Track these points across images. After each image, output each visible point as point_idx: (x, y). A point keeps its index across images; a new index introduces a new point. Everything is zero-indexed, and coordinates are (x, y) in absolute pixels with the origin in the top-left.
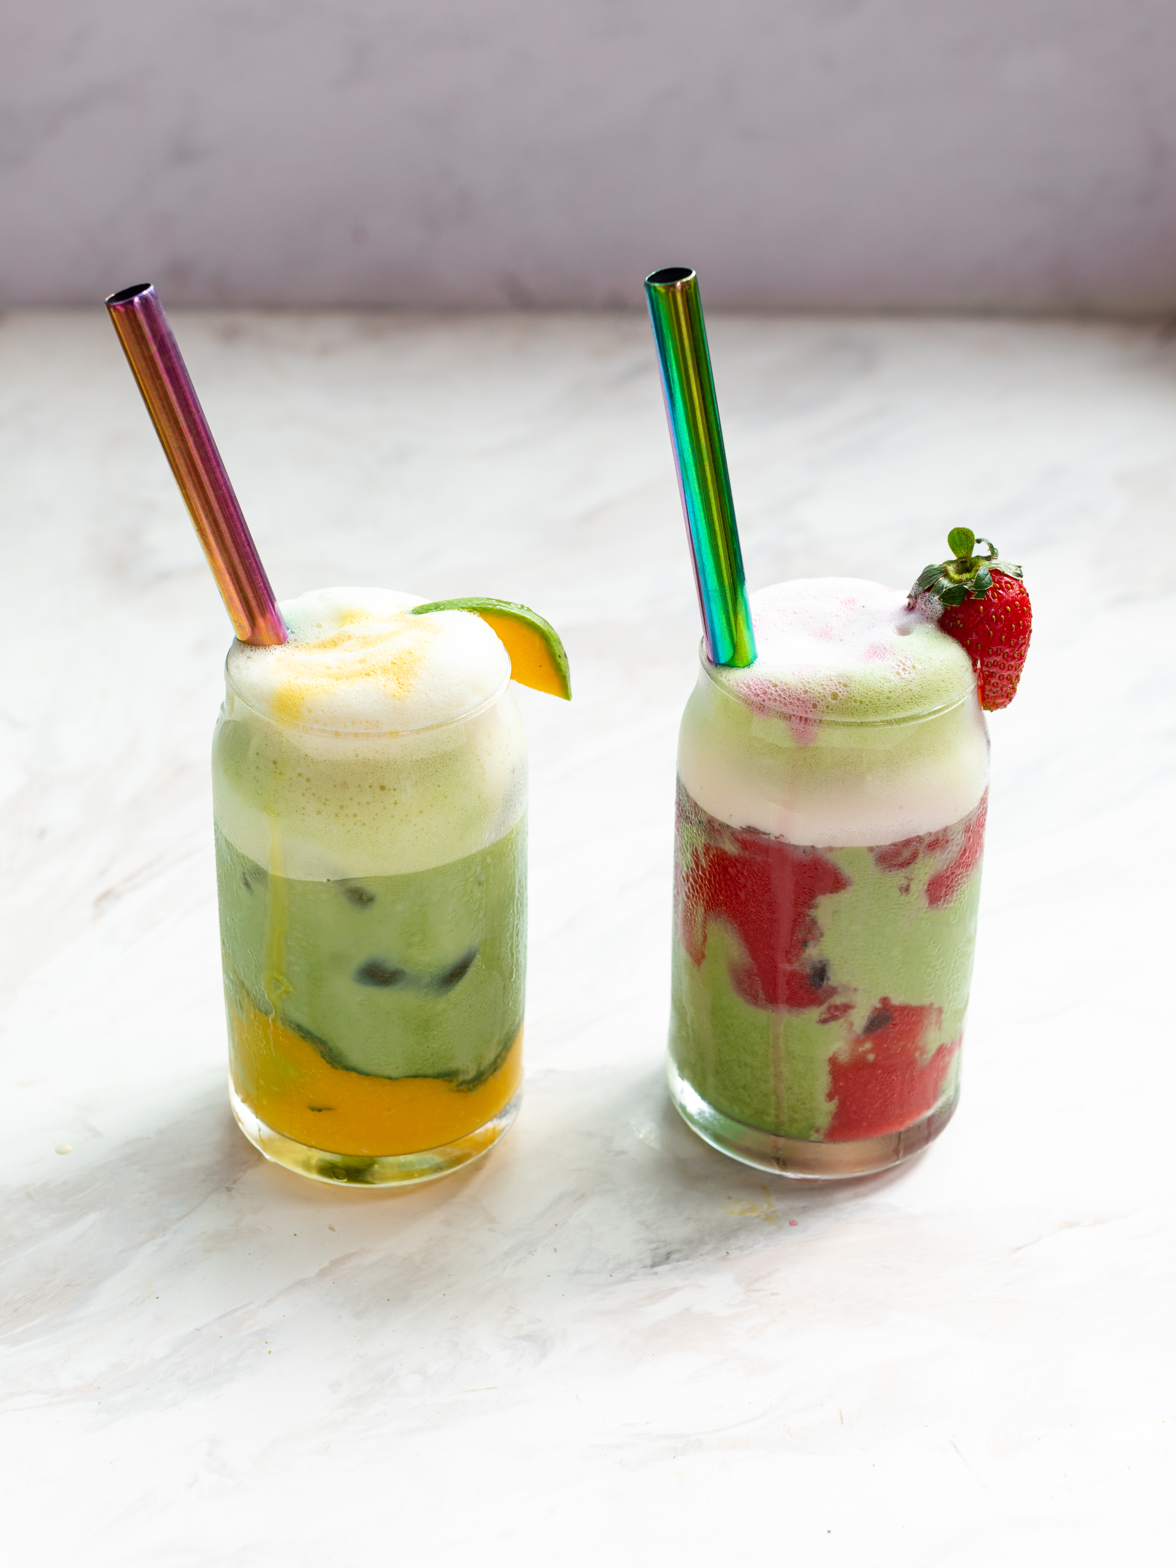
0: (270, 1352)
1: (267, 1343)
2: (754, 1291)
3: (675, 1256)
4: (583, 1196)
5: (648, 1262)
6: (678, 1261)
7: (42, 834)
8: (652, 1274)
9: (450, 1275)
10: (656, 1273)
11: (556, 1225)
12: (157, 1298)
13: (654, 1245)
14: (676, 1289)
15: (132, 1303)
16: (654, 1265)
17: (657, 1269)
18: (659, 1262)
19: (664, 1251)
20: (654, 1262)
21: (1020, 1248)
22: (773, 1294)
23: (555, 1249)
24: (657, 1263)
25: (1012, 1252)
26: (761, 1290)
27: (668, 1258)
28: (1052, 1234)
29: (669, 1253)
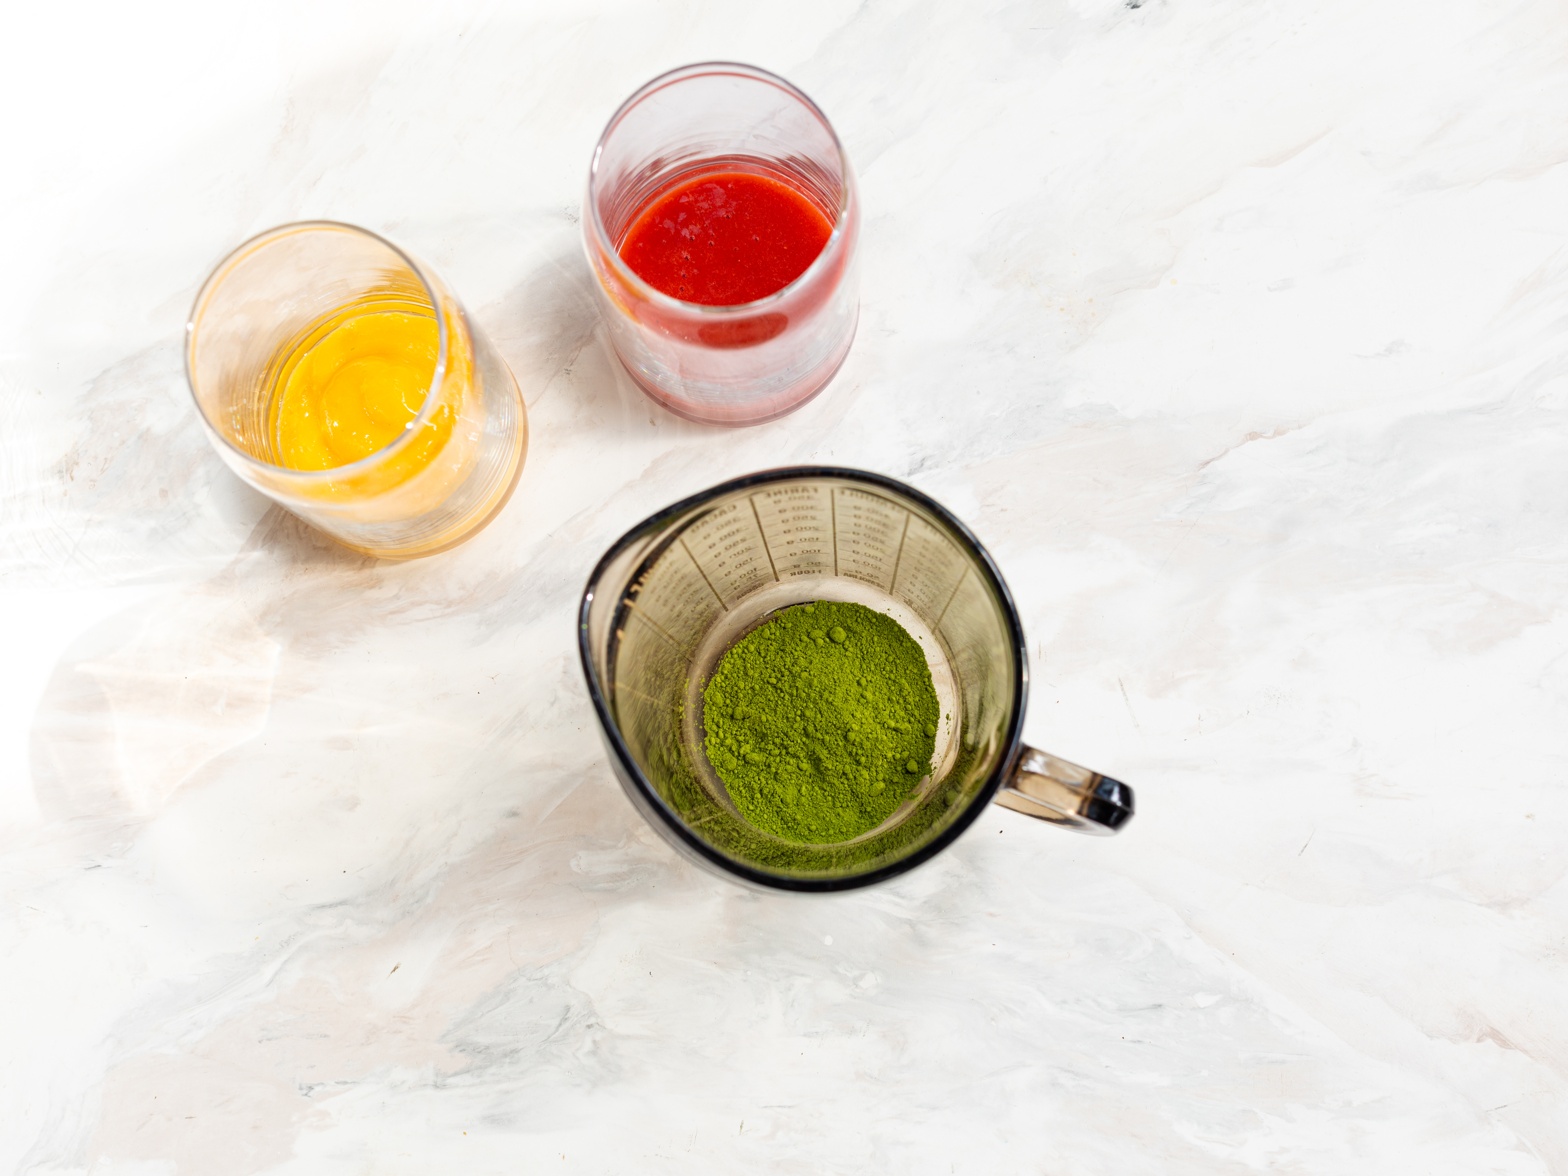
2: (987, 506)
13: (912, 450)
21: (1207, 463)
23: (832, 452)
24: (913, 470)
25: (1201, 467)
26: (994, 505)
27: (922, 465)
28: (1237, 447)
29: (924, 459)
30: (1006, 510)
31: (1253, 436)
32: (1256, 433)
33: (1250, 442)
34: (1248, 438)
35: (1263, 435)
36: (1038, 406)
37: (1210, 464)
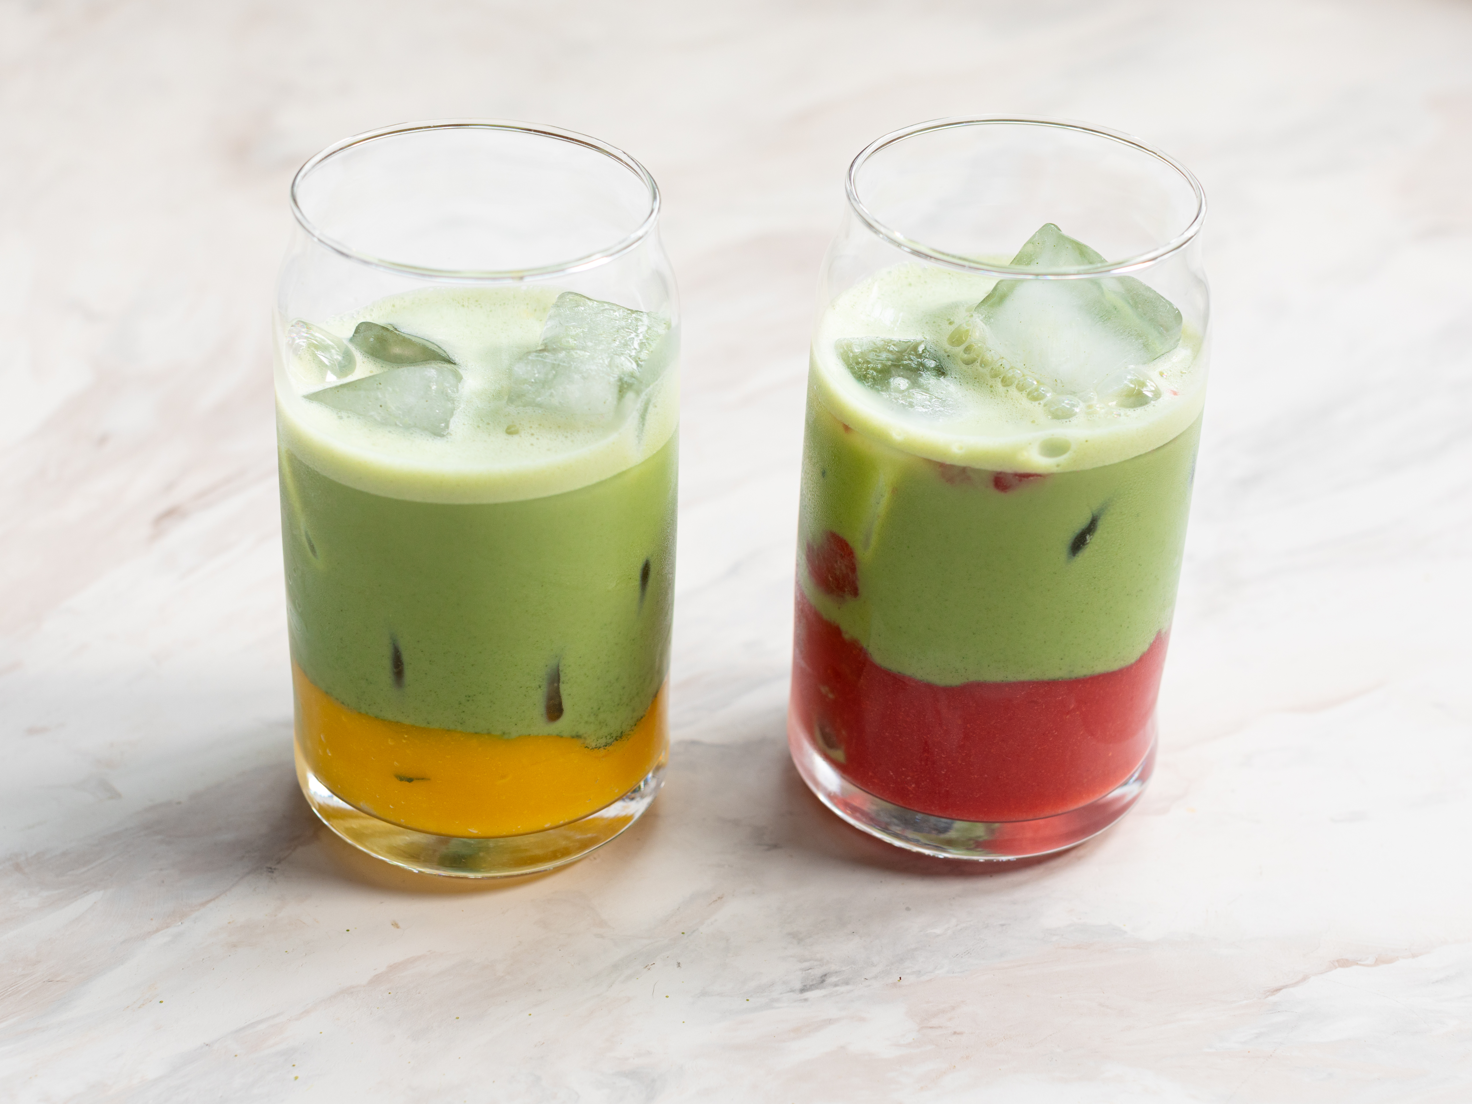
0: (296, 1078)
1: (294, 1066)
2: (930, 1028)
3: (833, 979)
4: (720, 898)
5: (798, 985)
6: (836, 985)
7: (103, 440)
8: (801, 1000)
9: (540, 990)
10: (806, 1000)
11: (683, 933)
12: (161, 1002)
13: (806, 965)
14: (830, 1022)
15: (128, 1007)
16: (803, 990)
17: (808, 995)
18: (811, 986)
19: (818, 972)
20: (805, 986)
21: (1278, 990)
22: (955, 1033)
23: (679, 964)
24: (808, 986)
25: (1268, 993)
26: (940, 1027)
27: (823, 981)
28: (1321, 973)
29: (825, 975)
30: (961, 1033)
31: (1344, 963)
32: (1347, 960)
33: (1339, 969)
34: (1337, 965)
35: (1359, 963)
36: (1002, 925)
37: (1281, 992)
